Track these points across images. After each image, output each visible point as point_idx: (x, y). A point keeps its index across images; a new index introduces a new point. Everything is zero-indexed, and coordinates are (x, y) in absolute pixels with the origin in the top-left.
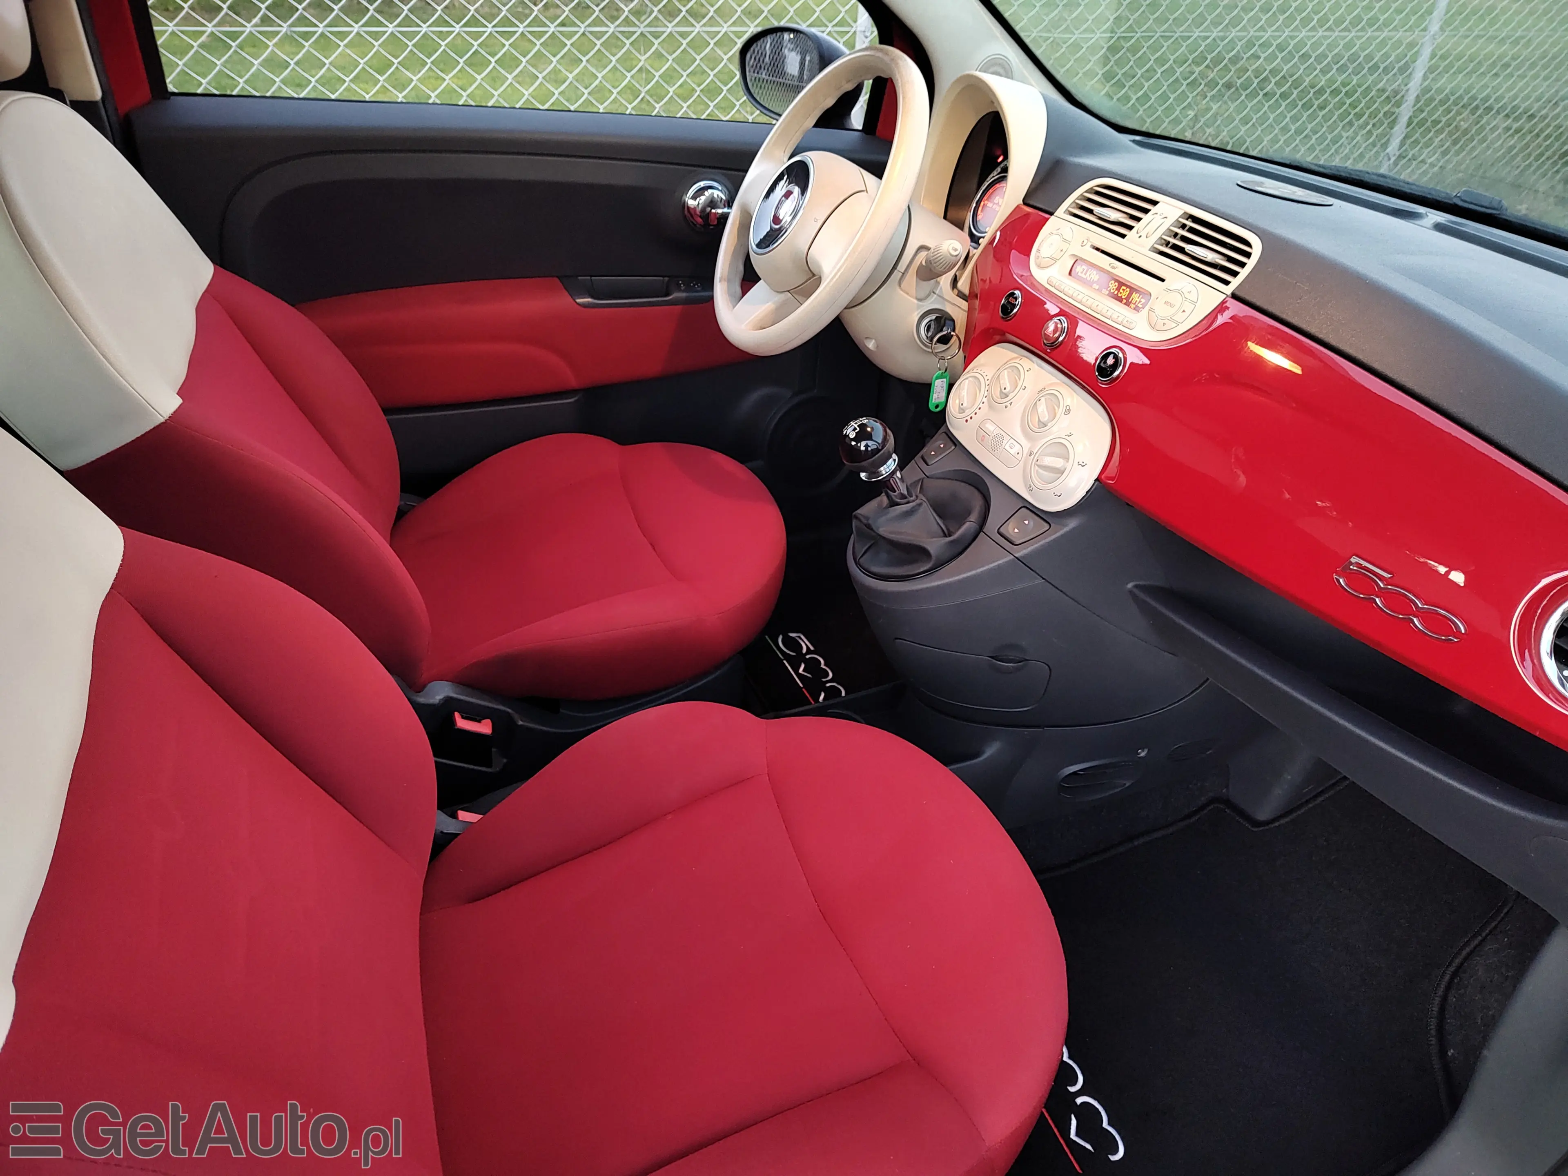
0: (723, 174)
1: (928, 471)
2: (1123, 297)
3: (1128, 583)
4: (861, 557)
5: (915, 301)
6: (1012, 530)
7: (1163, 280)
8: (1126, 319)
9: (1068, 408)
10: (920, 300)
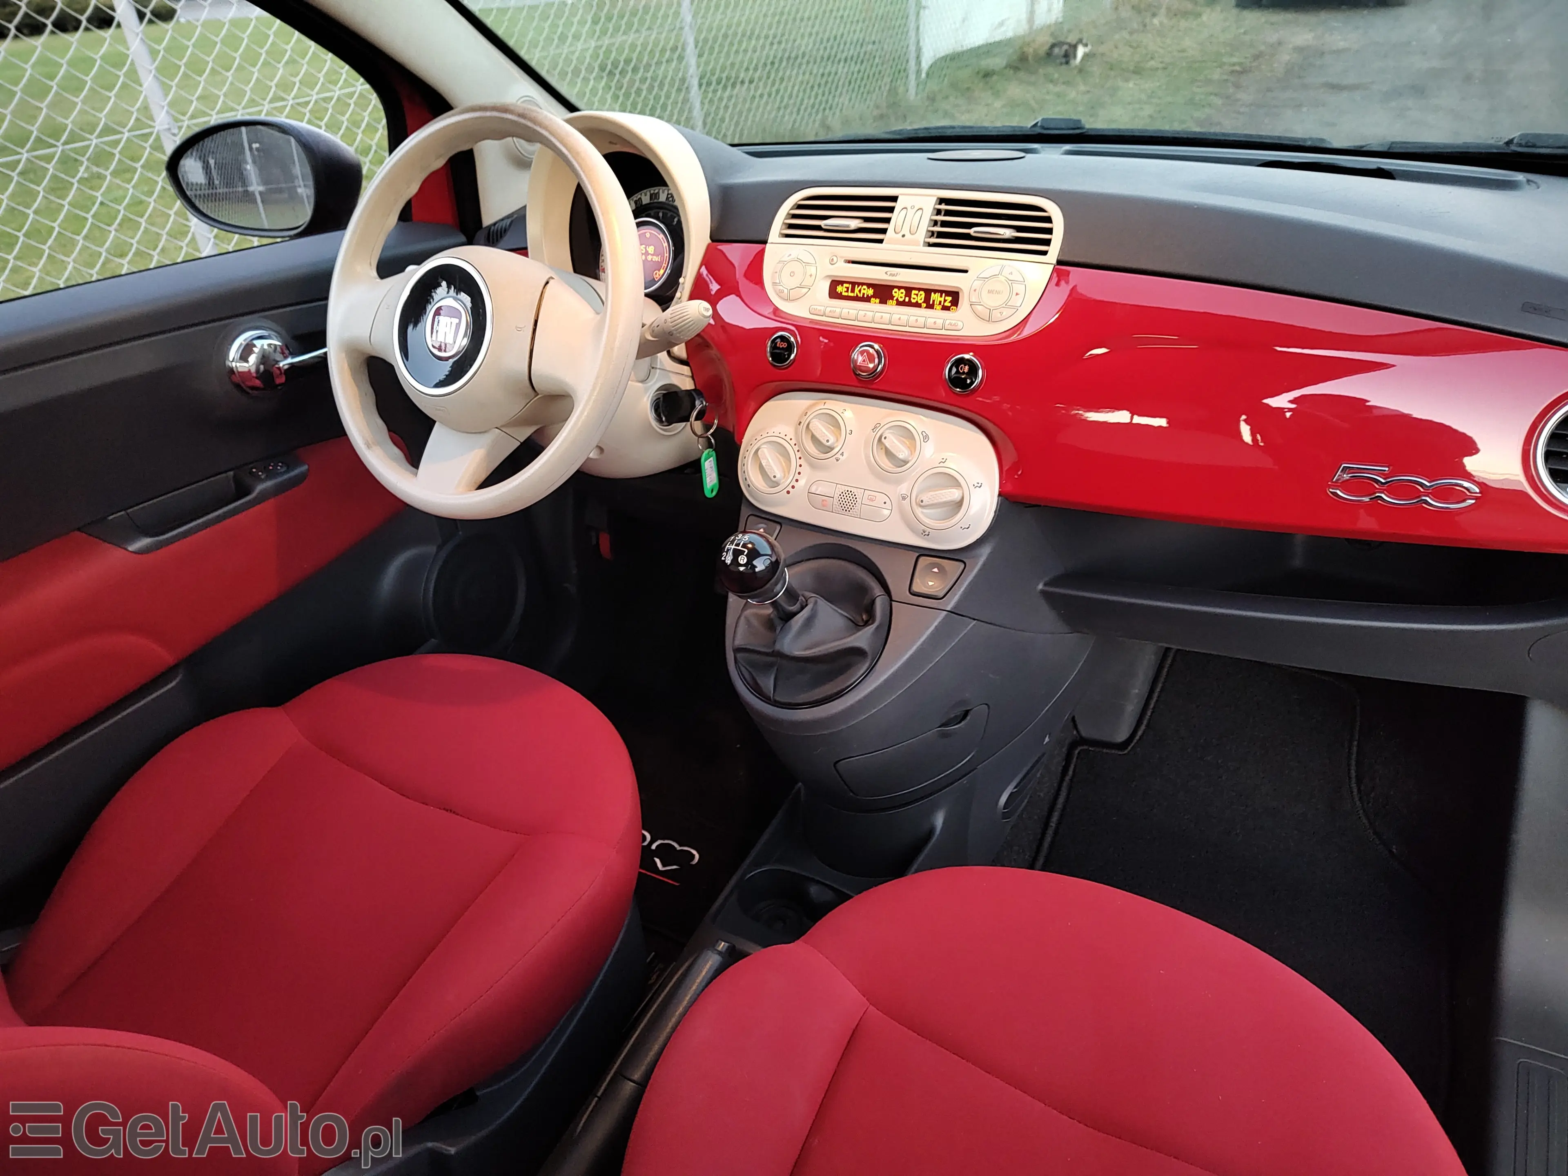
0: (266, 317)
2: (920, 302)
3: (1038, 585)
4: (774, 692)
5: (640, 384)
6: (929, 584)
7: (966, 271)
8: (948, 322)
9: (924, 434)
10: (642, 382)
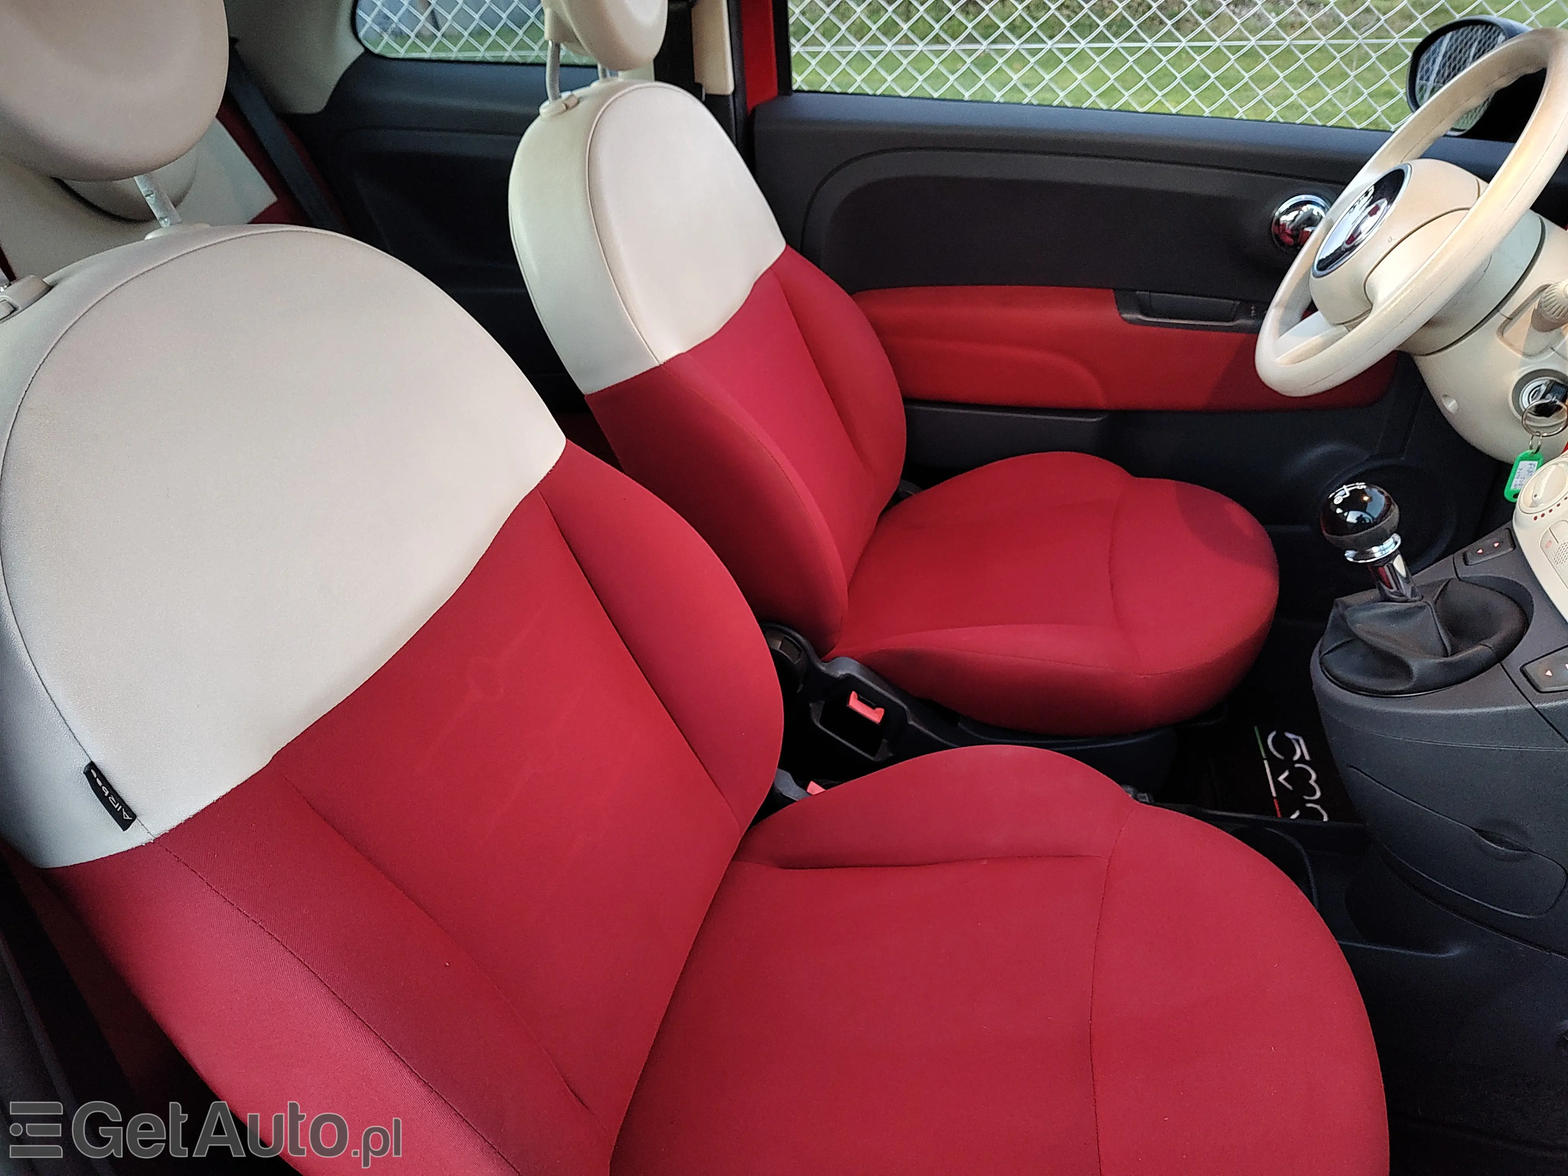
1: (1465, 572)
4: (1327, 654)
5: (1520, 356)
10: (1527, 355)
